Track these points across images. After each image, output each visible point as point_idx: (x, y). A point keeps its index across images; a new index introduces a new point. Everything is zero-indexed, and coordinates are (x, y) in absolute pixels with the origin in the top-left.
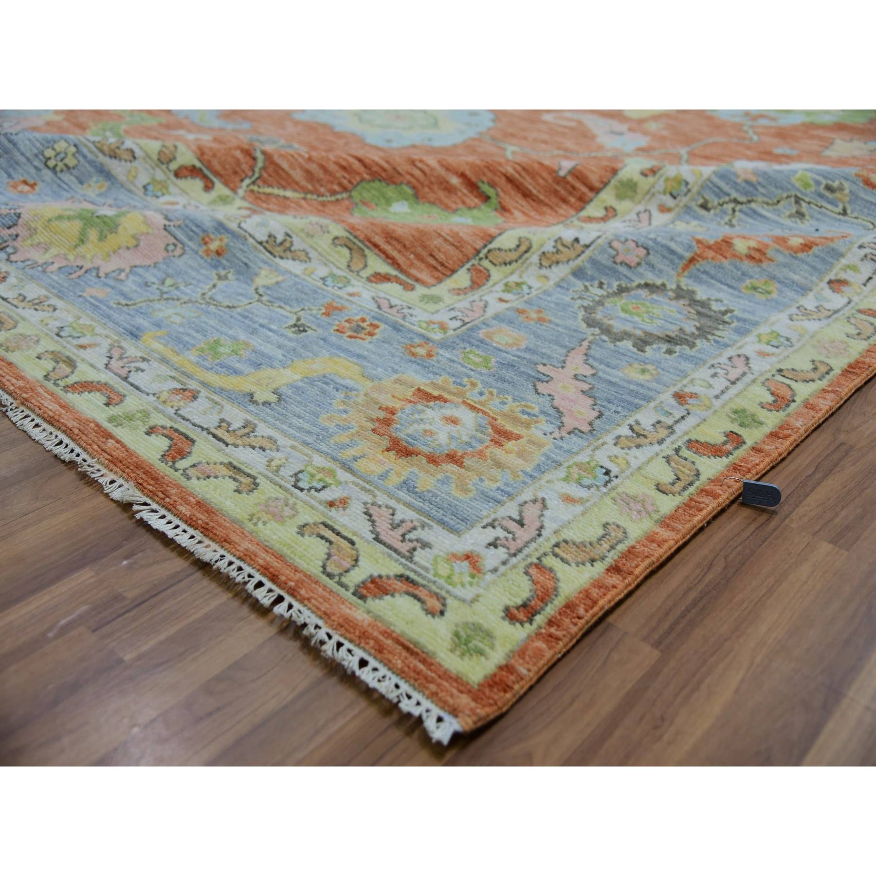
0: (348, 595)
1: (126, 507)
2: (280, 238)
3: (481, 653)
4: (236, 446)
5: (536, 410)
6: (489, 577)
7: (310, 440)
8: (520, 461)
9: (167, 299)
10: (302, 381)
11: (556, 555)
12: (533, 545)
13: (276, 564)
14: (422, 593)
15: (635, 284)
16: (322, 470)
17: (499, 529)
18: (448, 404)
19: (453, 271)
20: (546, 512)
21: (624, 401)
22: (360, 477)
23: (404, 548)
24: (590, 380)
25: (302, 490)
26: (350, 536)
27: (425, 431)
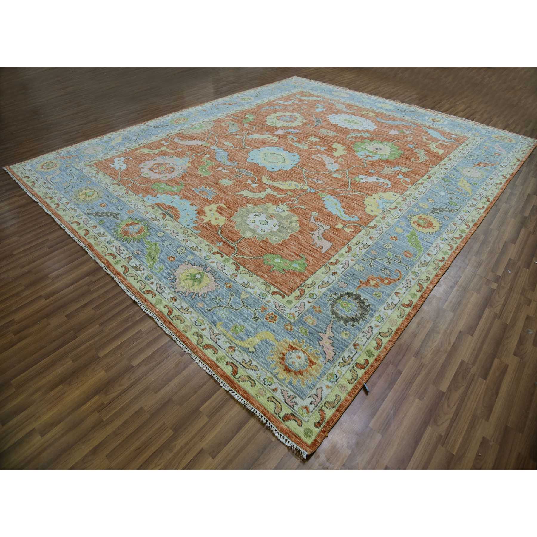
0: (281, 420)
1: (228, 392)
2: (246, 283)
3: (310, 436)
4: (248, 369)
5: (319, 353)
6: (311, 414)
7: (265, 367)
8: (316, 373)
9: (219, 306)
10: (260, 342)
11: (325, 406)
12: (320, 403)
13: (264, 411)
14: (297, 419)
15: (344, 293)
16: (270, 378)
17: (312, 398)
18: (297, 351)
19: (295, 290)
20: (323, 392)
21: (341, 347)
22: (279, 380)
23: (291, 404)
24: (332, 339)
25: (266, 385)
26: (279, 401)
27: (293, 362)
